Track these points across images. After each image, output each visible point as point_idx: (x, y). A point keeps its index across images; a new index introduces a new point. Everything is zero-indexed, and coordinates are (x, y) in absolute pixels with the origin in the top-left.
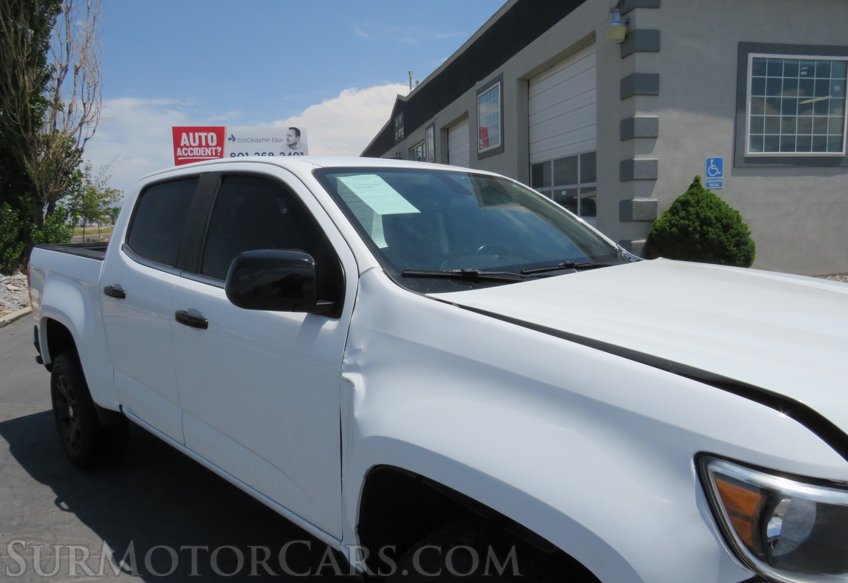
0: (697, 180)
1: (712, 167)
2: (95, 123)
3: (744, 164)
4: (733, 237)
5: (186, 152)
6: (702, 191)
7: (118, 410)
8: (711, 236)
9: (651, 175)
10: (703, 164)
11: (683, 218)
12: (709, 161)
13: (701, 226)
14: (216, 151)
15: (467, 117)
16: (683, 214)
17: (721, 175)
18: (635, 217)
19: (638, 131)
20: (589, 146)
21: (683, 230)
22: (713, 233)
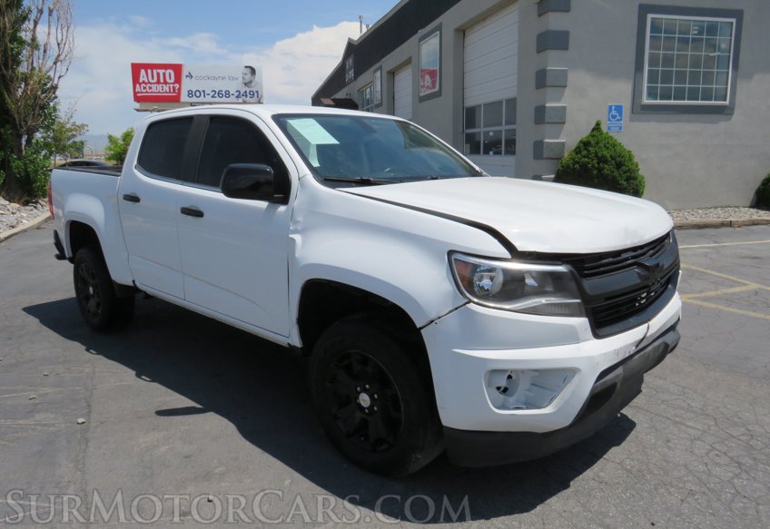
0: (598, 124)
1: (614, 112)
2: (68, 61)
3: (641, 110)
4: (625, 172)
5: (145, 88)
6: (602, 134)
7: (132, 284)
8: (606, 171)
9: (560, 119)
10: (606, 110)
11: (584, 157)
12: (611, 107)
13: (598, 163)
14: (174, 88)
15: (410, 62)
16: (584, 153)
17: (620, 120)
18: (545, 155)
19: (549, 81)
20: (511, 93)
21: (584, 166)
22: (607, 169)
